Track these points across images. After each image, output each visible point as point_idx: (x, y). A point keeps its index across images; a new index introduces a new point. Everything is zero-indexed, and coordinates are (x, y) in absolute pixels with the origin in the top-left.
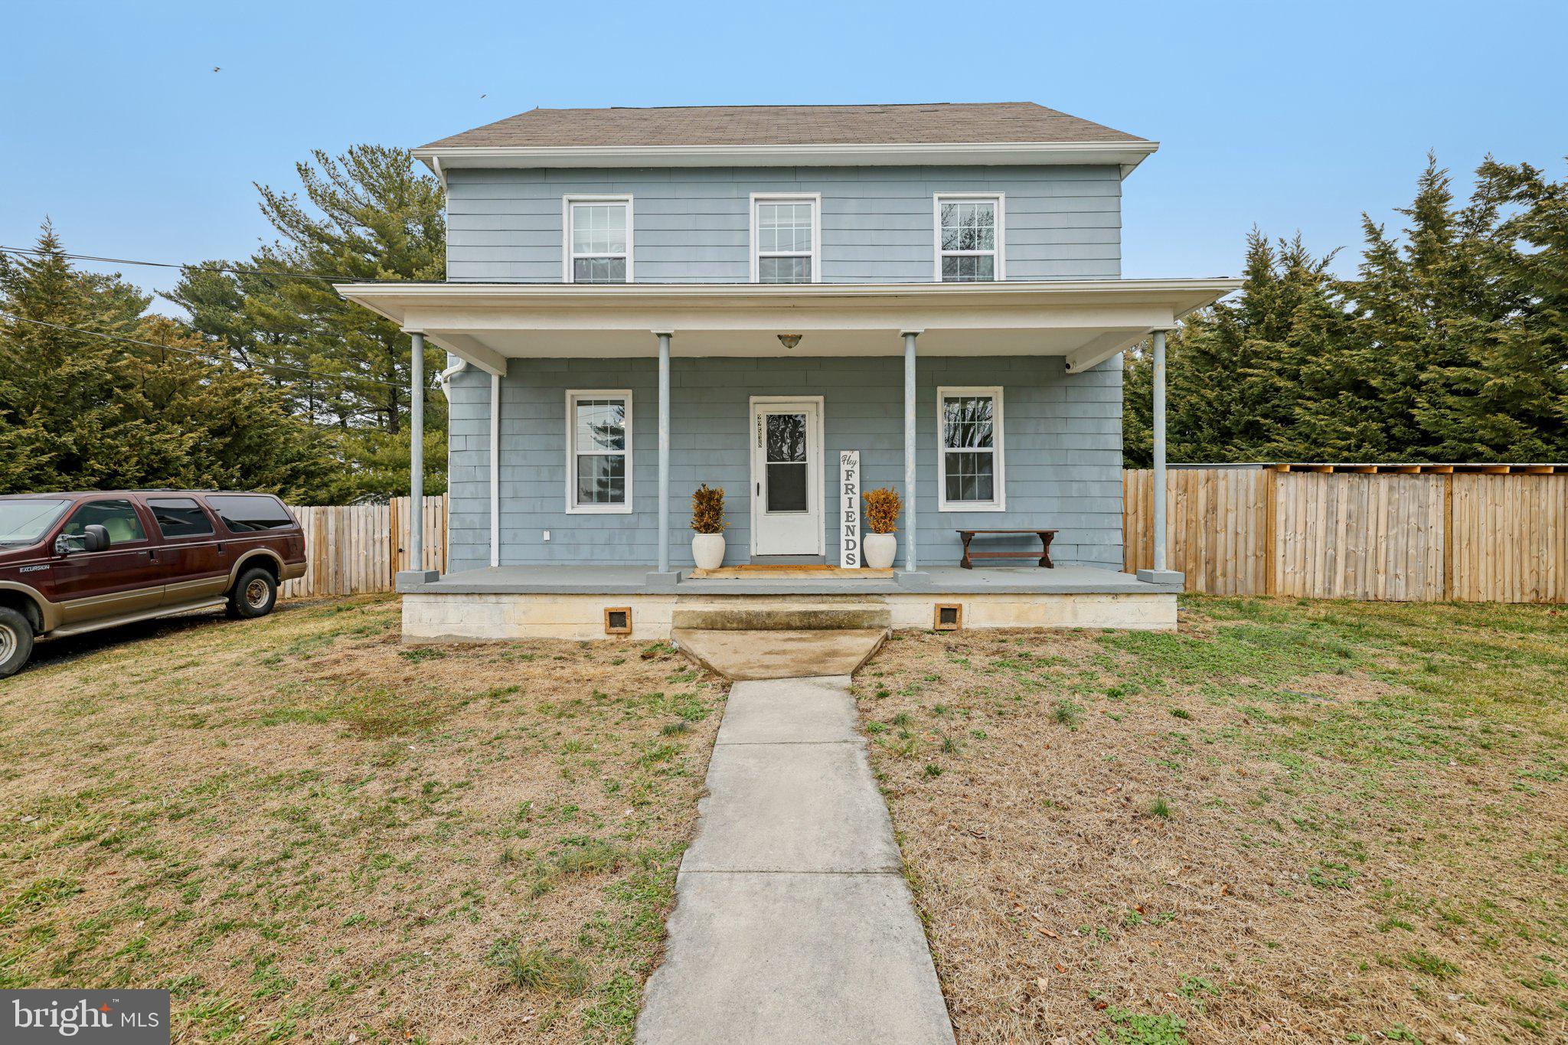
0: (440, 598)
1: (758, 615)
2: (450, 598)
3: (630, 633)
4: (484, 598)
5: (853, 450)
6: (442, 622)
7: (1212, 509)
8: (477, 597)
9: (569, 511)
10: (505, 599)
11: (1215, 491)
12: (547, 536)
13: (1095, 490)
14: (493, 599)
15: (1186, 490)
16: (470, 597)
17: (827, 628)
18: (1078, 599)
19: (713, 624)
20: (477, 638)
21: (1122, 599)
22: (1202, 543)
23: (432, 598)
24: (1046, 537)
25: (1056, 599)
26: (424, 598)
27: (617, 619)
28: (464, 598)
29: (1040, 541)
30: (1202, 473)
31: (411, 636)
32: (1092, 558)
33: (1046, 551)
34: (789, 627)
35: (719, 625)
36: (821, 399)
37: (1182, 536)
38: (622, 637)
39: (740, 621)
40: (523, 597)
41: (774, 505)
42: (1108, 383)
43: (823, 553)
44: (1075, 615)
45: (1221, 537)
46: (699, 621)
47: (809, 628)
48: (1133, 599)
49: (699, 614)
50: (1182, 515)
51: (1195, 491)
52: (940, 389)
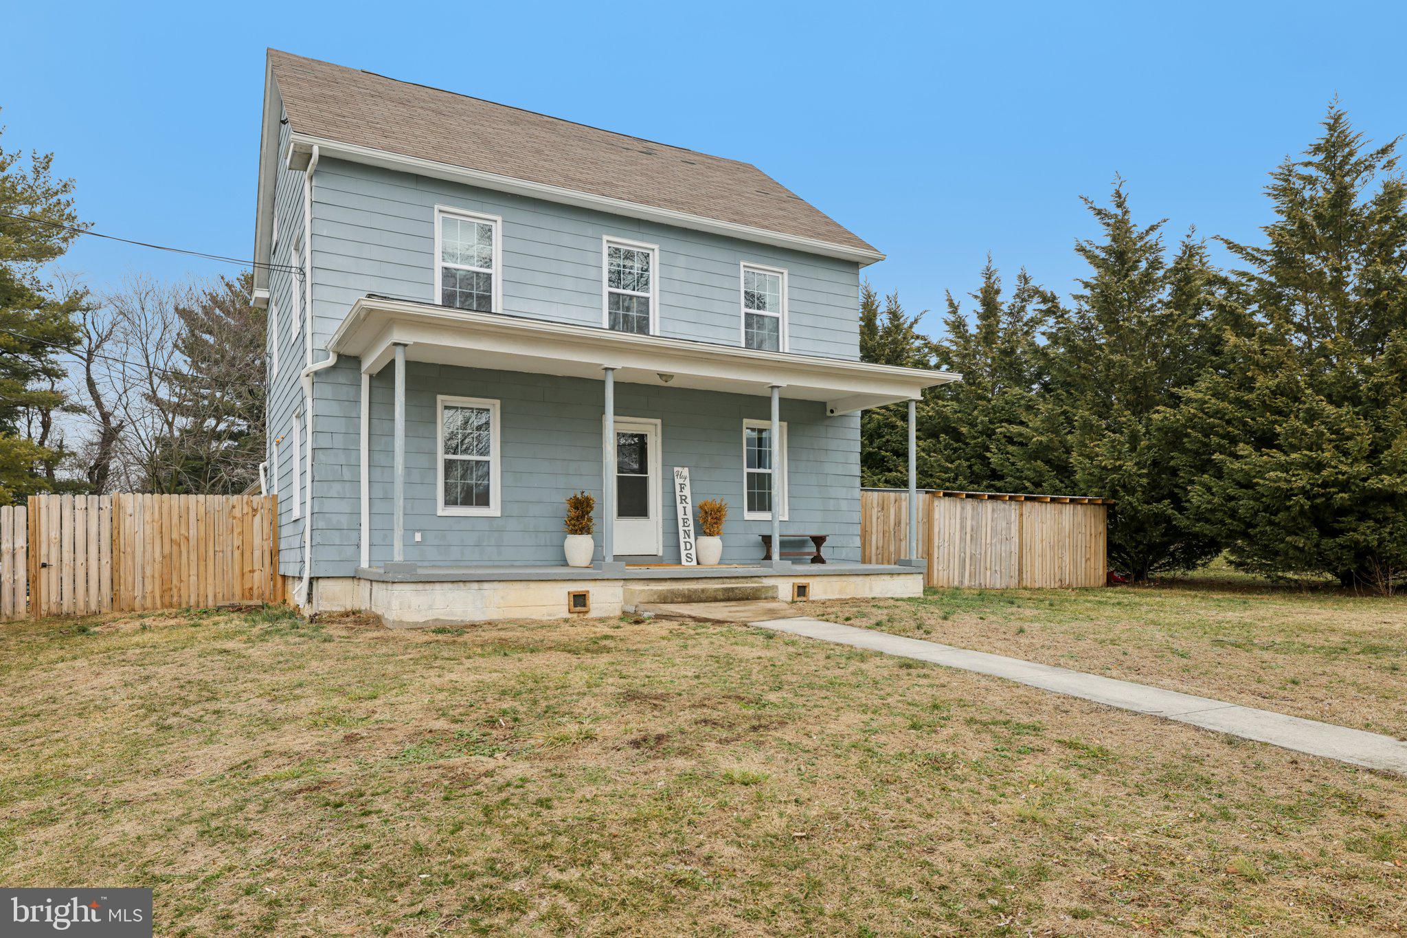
0: (428, 586)
1: (696, 591)
2: (437, 586)
3: (587, 612)
4: (468, 584)
5: (683, 467)
6: (430, 607)
7: (898, 523)
8: (461, 584)
9: (440, 513)
10: (486, 585)
11: (900, 509)
12: (418, 537)
13: (844, 505)
14: (475, 586)
15: (883, 509)
16: (456, 585)
17: (740, 599)
18: (873, 578)
19: (666, 599)
20: (462, 621)
21: (895, 577)
22: (892, 549)
23: (420, 586)
24: (819, 541)
25: (861, 578)
26: (413, 586)
27: (580, 600)
28: (450, 585)
29: (812, 544)
30: (892, 495)
31: (401, 621)
32: (843, 557)
33: (818, 550)
34: (716, 600)
35: (669, 600)
36: (658, 422)
37: (880, 544)
38: (581, 615)
39: (684, 596)
40: (502, 584)
41: (624, 511)
42: (852, 426)
43: (660, 554)
44: (871, 589)
45: (903, 543)
46: (656, 597)
47: (728, 600)
48: (902, 577)
49: (655, 592)
50: (881, 528)
51: (888, 509)
52: (745, 421)
